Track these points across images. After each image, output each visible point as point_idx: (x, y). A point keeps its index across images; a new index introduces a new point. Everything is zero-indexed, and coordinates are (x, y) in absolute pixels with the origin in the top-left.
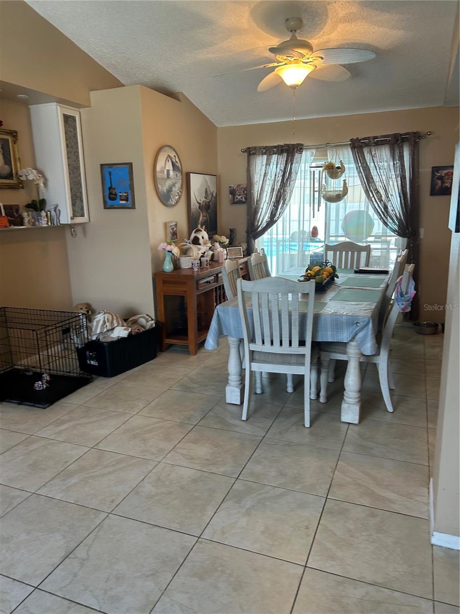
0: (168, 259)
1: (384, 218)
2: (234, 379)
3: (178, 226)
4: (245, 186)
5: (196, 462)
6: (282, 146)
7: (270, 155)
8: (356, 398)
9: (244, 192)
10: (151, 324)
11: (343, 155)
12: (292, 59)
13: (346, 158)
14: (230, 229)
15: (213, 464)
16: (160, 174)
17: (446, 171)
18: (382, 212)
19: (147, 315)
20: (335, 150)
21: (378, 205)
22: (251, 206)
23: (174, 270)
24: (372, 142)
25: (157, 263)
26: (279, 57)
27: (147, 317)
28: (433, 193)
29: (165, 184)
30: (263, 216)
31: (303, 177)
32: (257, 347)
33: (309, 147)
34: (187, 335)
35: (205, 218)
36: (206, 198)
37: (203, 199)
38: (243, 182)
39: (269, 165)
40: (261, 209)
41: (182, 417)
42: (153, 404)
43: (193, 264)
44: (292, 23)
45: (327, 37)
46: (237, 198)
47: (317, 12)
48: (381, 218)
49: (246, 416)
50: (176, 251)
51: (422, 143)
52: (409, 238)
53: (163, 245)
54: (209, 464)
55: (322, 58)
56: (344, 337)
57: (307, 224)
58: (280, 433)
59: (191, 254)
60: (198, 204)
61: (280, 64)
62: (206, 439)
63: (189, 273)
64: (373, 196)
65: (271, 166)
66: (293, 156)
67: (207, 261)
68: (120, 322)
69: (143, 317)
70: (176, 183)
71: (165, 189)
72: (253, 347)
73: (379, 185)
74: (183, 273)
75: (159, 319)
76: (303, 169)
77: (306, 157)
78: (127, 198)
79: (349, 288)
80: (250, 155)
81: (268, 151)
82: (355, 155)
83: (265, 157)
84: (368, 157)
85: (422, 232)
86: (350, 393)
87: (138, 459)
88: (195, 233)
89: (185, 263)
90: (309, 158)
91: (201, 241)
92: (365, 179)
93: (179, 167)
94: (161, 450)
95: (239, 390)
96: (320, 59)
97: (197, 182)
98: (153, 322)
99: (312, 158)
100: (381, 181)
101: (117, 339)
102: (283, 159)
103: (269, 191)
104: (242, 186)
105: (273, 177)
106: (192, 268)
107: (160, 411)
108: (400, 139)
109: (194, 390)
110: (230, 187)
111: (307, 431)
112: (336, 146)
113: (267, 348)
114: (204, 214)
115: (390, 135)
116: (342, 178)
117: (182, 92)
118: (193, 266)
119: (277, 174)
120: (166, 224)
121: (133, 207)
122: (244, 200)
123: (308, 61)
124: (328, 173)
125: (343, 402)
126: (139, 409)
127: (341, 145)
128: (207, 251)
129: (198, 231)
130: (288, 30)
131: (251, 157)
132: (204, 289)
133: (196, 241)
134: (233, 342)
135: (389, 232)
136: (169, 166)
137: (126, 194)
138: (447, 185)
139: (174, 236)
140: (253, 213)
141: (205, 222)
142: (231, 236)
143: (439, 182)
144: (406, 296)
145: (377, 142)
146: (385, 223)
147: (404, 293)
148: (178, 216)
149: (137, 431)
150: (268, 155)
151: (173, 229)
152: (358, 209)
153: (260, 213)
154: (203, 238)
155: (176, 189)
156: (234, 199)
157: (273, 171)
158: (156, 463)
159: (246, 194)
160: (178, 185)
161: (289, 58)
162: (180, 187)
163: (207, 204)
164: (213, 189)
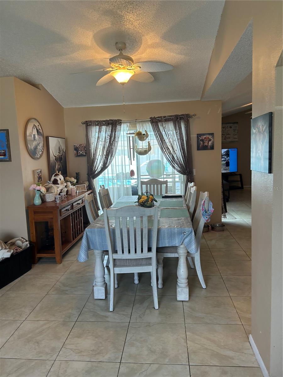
0: (37, 196)
1: (173, 164)
2: (99, 281)
3: (42, 172)
4: (85, 145)
5: (85, 354)
6: (108, 121)
7: (101, 126)
8: (186, 283)
9: (84, 149)
10: (26, 244)
11: (146, 127)
12: (122, 67)
13: (148, 128)
14: (76, 173)
15: (99, 353)
16: (29, 137)
17: (205, 137)
18: (171, 160)
19: (22, 238)
20: (141, 125)
21: (169, 156)
22: (90, 158)
23: (42, 203)
24: (163, 119)
25: (29, 199)
26: (113, 65)
27: (23, 239)
28: (198, 149)
29: (33, 144)
30: (99, 164)
31: (123, 140)
32: (119, 256)
33: (125, 122)
34: (53, 249)
35: (59, 166)
36: (59, 153)
37: (58, 154)
38: (84, 142)
39: (101, 132)
40: (96, 160)
41: (63, 316)
42: (37, 308)
43: (56, 198)
44: (120, 45)
45: (140, 56)
46: (80, 153)
47: (135, 40)
48: (171, 164)
49: (112, 308)
50: (43, 190)
51: (191, 120)
52: (187, 175)
53: (34, 186)
54: (96, 354)
55: (140, 67)
56: (176, 242)
57: (127, 167)
58: (140, 317)
59: (53, 191)
60: (55, 157)
61: (114, 69)
62: (87, 332)
63: (53, 205)
64: (166, 151)
65: (102, 133)
66: (116, 127)
67: (65, 195)
68: (3, 246)
69: (19, 240)
70: (39, 143)
71: (32, 147)
72: (116, 256)
73: (168, 144)
74: (48, 205)
75: (32, 240)
76: (122, 135)
77: (124, 127)
78: (5, 154)
79: (166, 208)
80: (87, 126)
81: (100, 124)
82: (153, 126)
83: (98, 127)
84: (161, 128)
85: (194, 171)
86: (181, 280)
87: (36, 361)
88: (54, 176)
89: (50, 198)
90: (125, 128)
91: (59, 182)
92: (160, 141)
93: (41, 132)
94: (53, 349)
95: (104, 289)
96: (139, 68)
97: (53, 142)
98: (28, 242)
99: (128, 128)
100: (170, 142)
101: (2, 259)
102: (109, 129)
103: (102, 148)
104: (82, 145)
105: (104, 140)
106: (55, 201)
107: (45, 314)
108: (179, 118)
109: (67, 292)
110: (75, 146)
111: (157, 312)
112: (142, 121)
113: (126, 256)
114: (58, 164)
115: (172, 115)
116: (147, 140)
117: (41, 84)
118: (56, 199)
119: (106, 137)
120: (34, 171)
121: (10, 160)
122: (84, 154)
123: (131, 68)
124: (138, 137)
125: (177, 287)
126: (26, 315)
127: (145, 121)
128: (63, 188)
129: (56, 175)
130: (117, 49)
131: (88, 127)
132: (65, 215)
133: (55, 182)
134: (98, 253)
135: (176, 172)
136: (35, 132)
137: (4, 151)
138: (206, 144)
139: (40, 179)
140: (91, 162)
141: (59, 169)
142: (77, 177)
143: (202, 142)
144: (208, 212)
145: (166, 120)
146: (173, 167)
147: (207, 211)
148: (42, 165)
149: (29, 335)
150: (100, 126)
151: (39, 175)
152: (157, 159)
153: (96, 162)
154: (60, 180)
155: (40, 147)
156: (77, 153)
157: (103, 136)
158: (52, 362)
159: (86, 150)
160: (41, 145)
161: (120, 66)
162: (42, 146)
163: (60, 157)
164: (63, 147)
